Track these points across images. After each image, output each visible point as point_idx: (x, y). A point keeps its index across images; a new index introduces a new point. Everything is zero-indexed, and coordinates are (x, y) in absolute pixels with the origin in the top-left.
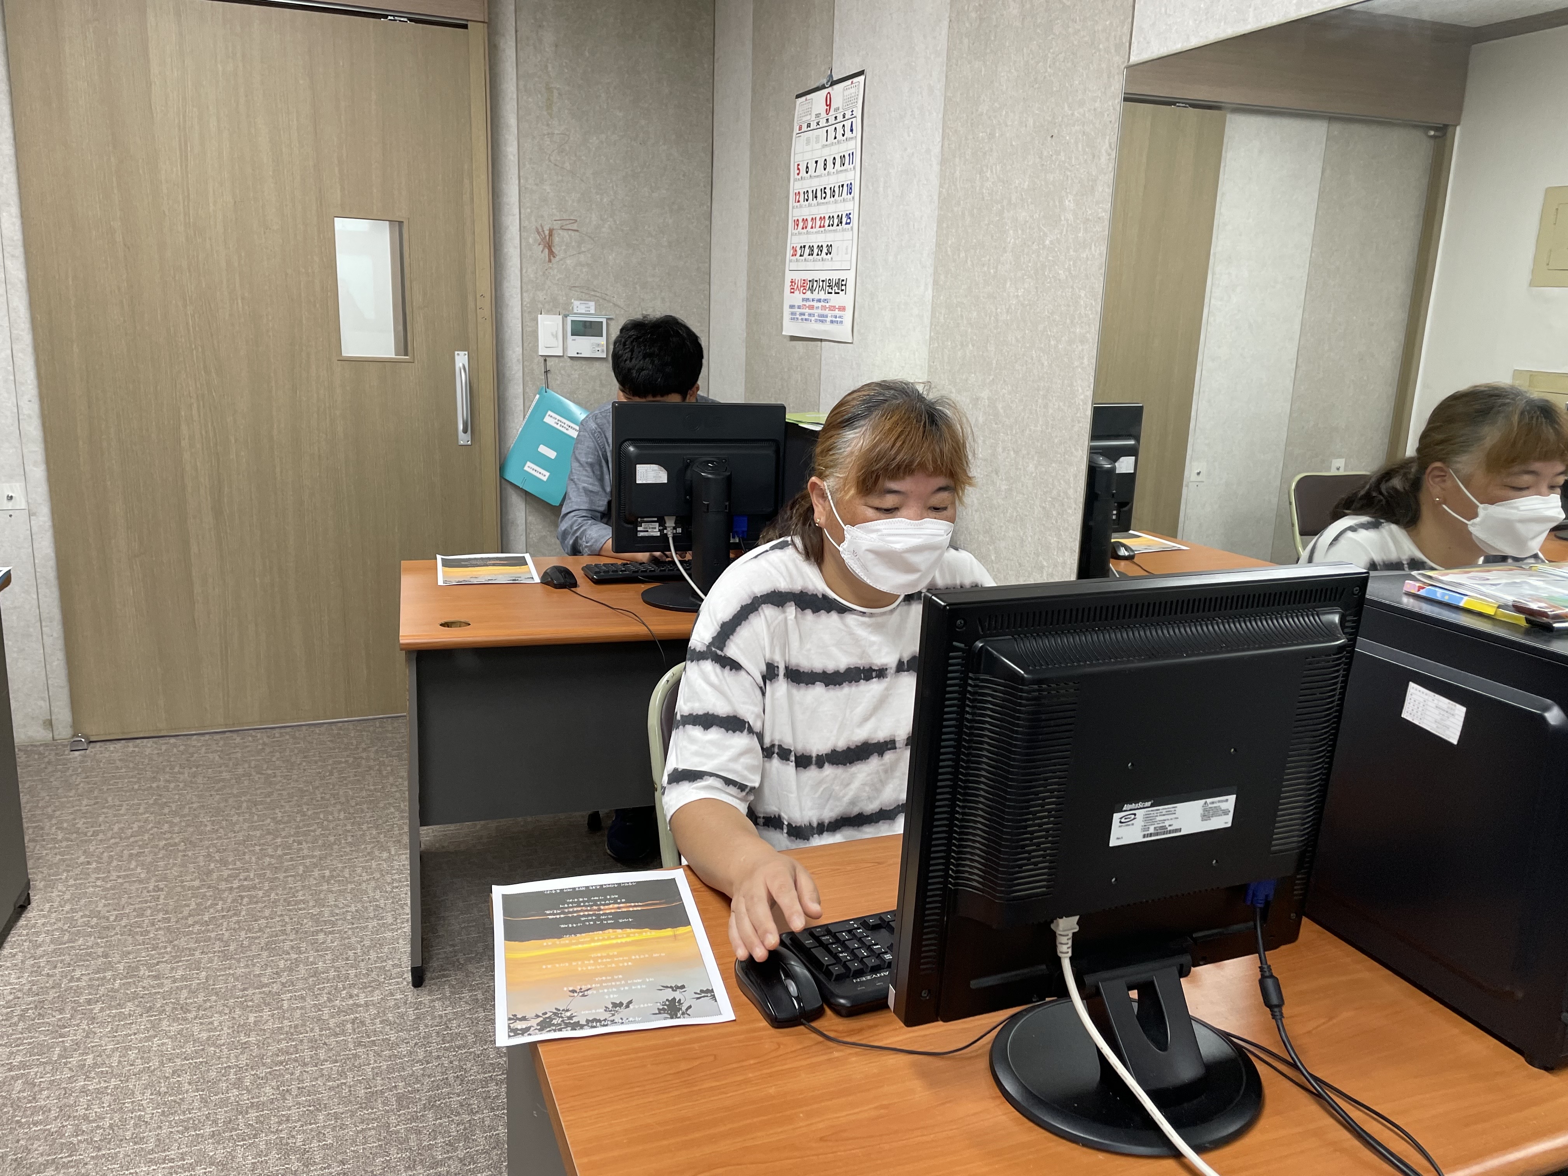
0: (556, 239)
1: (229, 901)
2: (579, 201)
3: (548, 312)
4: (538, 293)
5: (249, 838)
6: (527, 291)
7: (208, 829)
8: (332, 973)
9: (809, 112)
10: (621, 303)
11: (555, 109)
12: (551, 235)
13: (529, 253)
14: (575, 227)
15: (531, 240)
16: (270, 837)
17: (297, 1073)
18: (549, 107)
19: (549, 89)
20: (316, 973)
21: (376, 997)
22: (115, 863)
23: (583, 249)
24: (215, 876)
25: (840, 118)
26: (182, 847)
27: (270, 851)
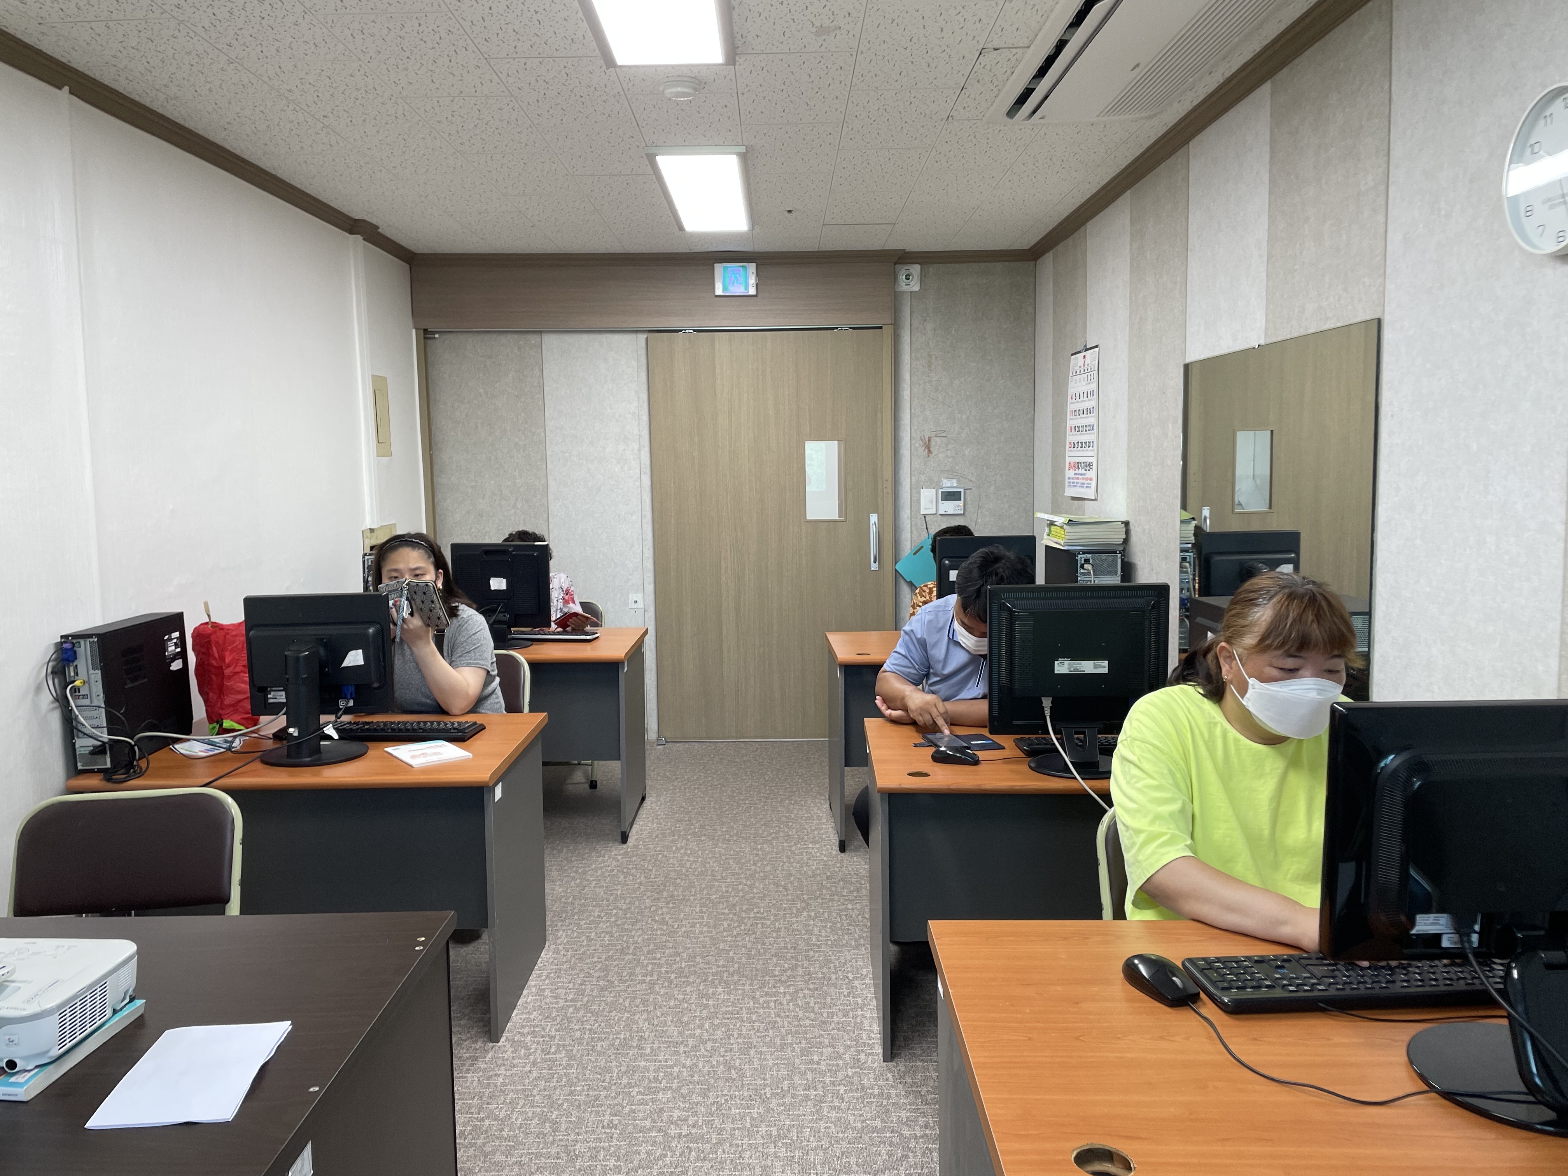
0: (933, 443)
1: (745, 807)
2: (948, 418)
3: (927, 487)
4: (922, 477)
5: (752, 785)
6: (914, 475)
7: (732, 780)
8: (796, 836)
9: (1076, 364)
10: (974, 479)
11: (933, 366)
12: (929, 441)
13: (915, 453)
14: (944, 435)
15: (917, 445)
16: (762, 786)
17: (781, 864)
18: (930, 366)
19: (930, 356)
20: (788, 835)
21: (818, 846)
22: (687, 790)
23: (949, 448)
24: (737, 798)
25: (1089, 370)
26: (719, 786)
27: (763, 791)
